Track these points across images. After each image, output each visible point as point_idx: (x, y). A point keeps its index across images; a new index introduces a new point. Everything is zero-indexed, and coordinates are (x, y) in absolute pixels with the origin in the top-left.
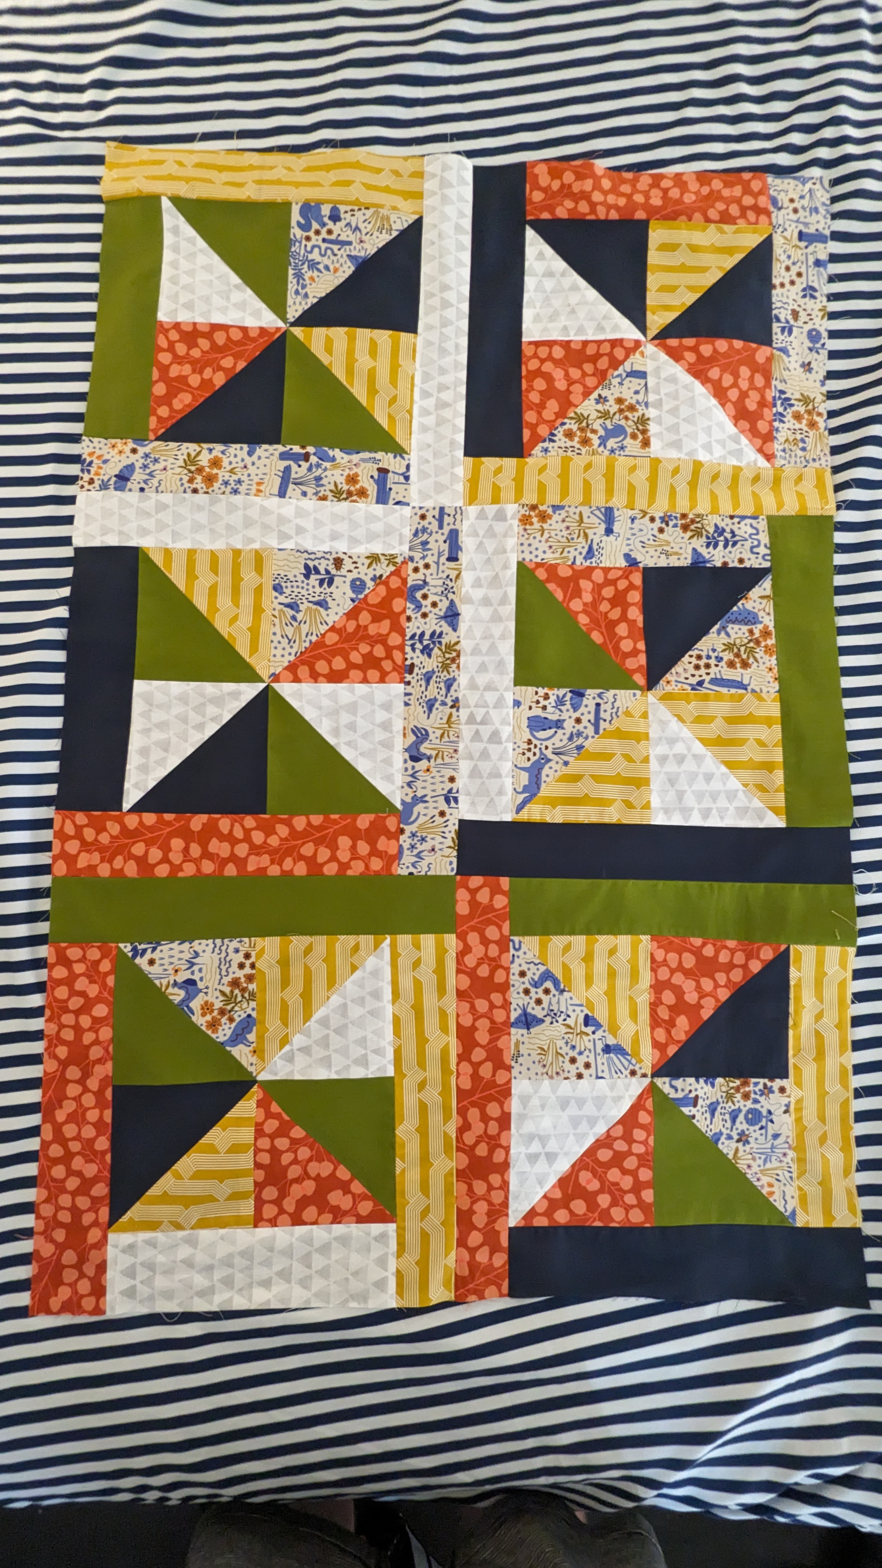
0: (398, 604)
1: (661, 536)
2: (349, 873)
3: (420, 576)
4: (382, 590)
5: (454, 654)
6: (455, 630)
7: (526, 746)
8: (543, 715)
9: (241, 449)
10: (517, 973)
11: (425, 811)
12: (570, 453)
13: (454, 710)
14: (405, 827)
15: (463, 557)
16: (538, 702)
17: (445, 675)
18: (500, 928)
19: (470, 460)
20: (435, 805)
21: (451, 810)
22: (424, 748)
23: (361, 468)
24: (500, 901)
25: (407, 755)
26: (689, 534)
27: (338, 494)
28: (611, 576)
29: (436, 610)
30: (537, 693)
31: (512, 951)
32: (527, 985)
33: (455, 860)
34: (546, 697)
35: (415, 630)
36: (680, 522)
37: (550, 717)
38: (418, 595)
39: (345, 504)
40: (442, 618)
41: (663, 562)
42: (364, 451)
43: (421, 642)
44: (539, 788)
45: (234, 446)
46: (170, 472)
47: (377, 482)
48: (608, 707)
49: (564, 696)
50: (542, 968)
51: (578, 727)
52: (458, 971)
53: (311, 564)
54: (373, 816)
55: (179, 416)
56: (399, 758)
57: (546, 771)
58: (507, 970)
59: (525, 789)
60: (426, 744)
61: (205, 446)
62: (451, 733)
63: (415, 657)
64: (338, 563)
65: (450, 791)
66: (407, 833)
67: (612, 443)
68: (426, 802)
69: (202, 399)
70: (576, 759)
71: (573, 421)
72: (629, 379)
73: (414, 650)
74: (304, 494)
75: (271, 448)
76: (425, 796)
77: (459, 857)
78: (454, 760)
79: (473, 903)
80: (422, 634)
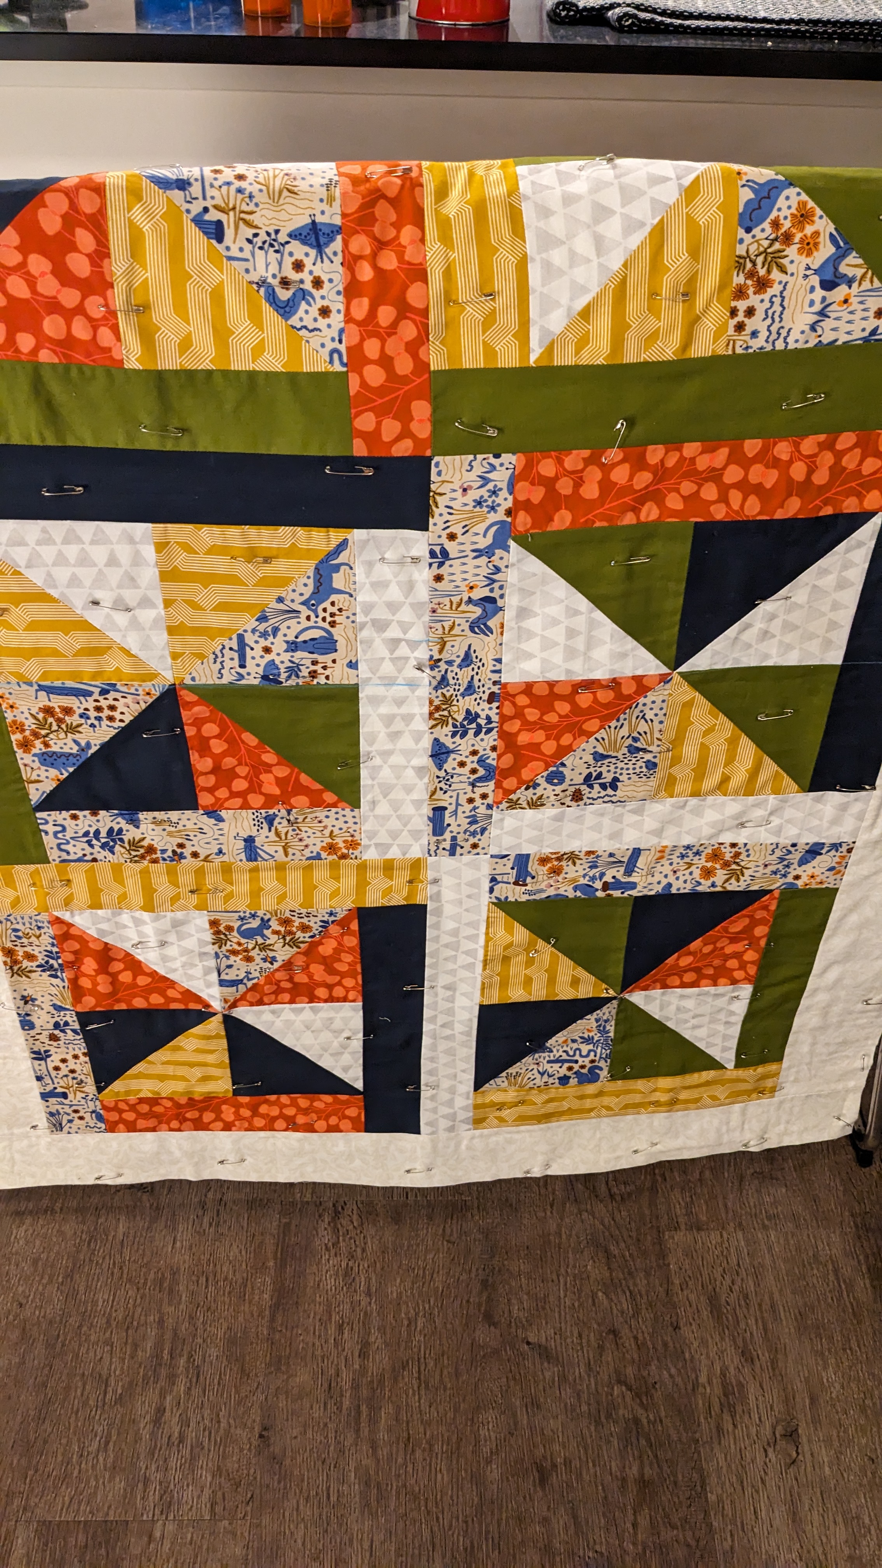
0: (508, 760)
1: (180, 841)
2: (586, 453)
3: (479, 791)
4: (526, 774)
5: (437, 715)
6: (436, 740)
7: (337, 618)
8: (315, 656)
9: (678, 889)
10: (334, 314)
11: (475, 539)
12: (304, 911)
13: (436, 657)
14: (505, 518)
15: (427, 811)
16: (325, 668)
17: (449, 692)
18: (364, 384)
19: (419, 900)
20: (462, 548)
21: (439, 541)
22: (477, 612)
23: (546, 883)
24: (366, 422)
25: (500, 603)
26: (145, 843)
27: (572, 857)
28: (239, 801)
29: (459, 759)
30: (327, 678)
31: (343, 348)
32: (317, 294)
33: (434, 477)
34: (313, 674)
35: (486, 737)
36: (159, 855)
37: (306, 654)
38: (481, 772)
39: (567, 850)
40: (453, 751)
41: (174, 815)
42: (541, 900)
43: (479, 727)
44: (317, 569)
45: (686, 891)
46: (760, 863)
47: (528, 874)
48: (228, 664)
49: (289, 677)
50: (294, 321)
51: (267, 643)
52: (425, 312)
53: (610, 791)
54: (549, 529)
55: (744, 912)
56: (511, 602)
57: (308, 591)
58: (348, 319)
59: (337, 568)
60: (474, 616)
61: (719, 889)
62: (440, 631)
63: (485, 710)
64: (577, 796)
65: (441, 564)
66: (501, 510)
67: (255, 924)
68: (473, 551)
69: (717, 929)
70: (266, 605)
71: (301, 939)
72: (240, 978)
73: (488, 718)
74: (611, 855)
75: (646, 892)
76: (475, 558)
77: (428, 481)
78: (436, 601)
79: (405, 417)
80: (476, 734)
